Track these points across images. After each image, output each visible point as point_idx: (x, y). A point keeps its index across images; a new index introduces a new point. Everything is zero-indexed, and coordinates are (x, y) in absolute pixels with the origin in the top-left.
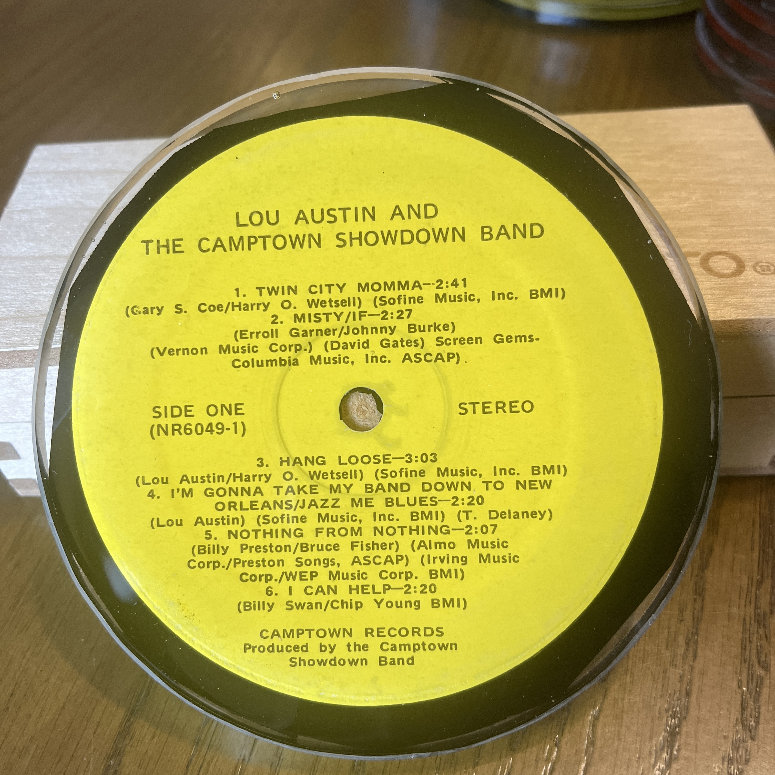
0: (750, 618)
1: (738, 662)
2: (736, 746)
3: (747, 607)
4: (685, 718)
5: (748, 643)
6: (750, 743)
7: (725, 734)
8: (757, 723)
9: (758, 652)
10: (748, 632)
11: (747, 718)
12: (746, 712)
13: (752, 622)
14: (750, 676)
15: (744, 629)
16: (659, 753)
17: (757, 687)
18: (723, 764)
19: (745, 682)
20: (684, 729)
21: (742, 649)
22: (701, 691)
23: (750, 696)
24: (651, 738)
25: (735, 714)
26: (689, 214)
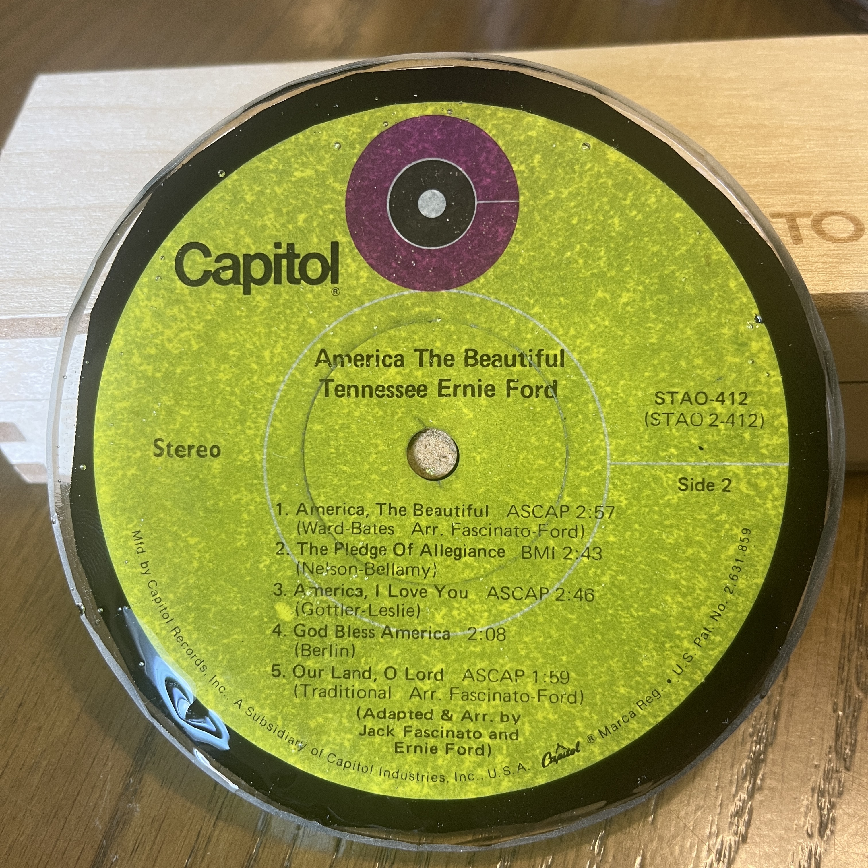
0: (851, 634)
1: (835, 683)
2: (827, 778)
3: (847, 623)
4: (771, 744)
5: (846, 662)
6: (844, 775)
7: (816, 763)
8: (853, 751)
9: (857, 673)
10: (847, 650)
11: (841, 745)
12: (840, 739)
13: (852, 639)
14: (848, 699)
15: (843, 647)
16: (741, 782)
17: (854, 711)
18: (812, 796)
19: (841, 705)
20: (770, 757)
21: (839, 668)
22: (791, 715)
23: (847, 721)
24: (732, 766)
25: (828, 741)
26: (801, 165)
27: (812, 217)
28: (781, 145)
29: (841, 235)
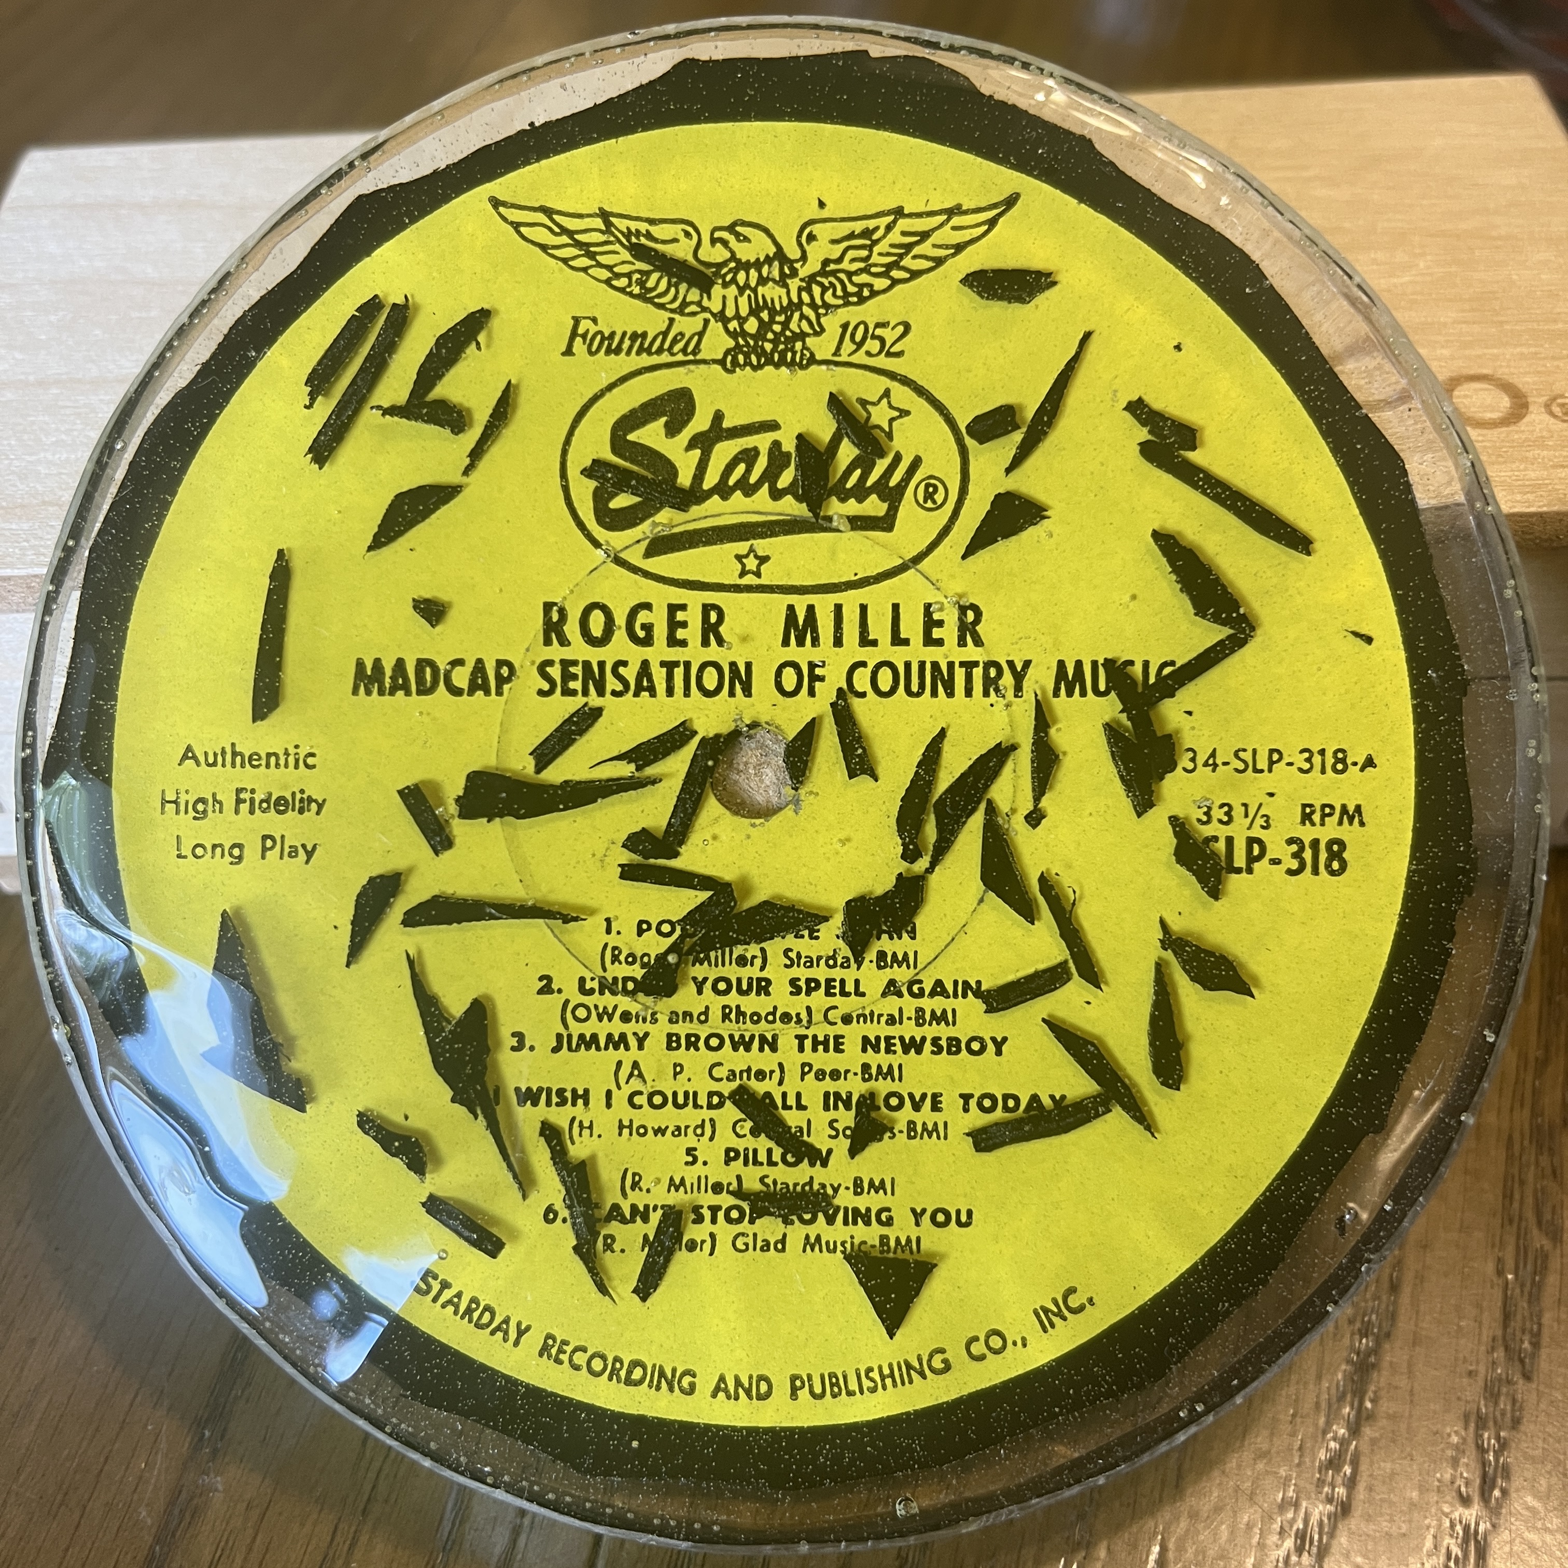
0: (1522, 1135)
1: (1496, 1222)
2: (1491, 1392)
3: (1516, 1115)
4: (1388, 1335)
5: (1516, 1186)
6: (1521, 1388)
7: (1470, 1368)
8: (1536, 1345)
9: (1537, 1205)
10: (1517, 1163)
11: (1514, 1334)
12: (1512, 1324)
13: (1526, 1143)
14: (1522, 1251)
15: (1510, 1158)
16: (1335, 1406)
17: (1535, 1273)
18: (1466, 1429)
19: (1510, 1263)
20: (1387, 1359)
21: (1504, 1197)
22: (1422, 1282)
23: (1522, 1291)
24: (1319, 1377)
25: (1490, 1328)
29: (1488, 415)
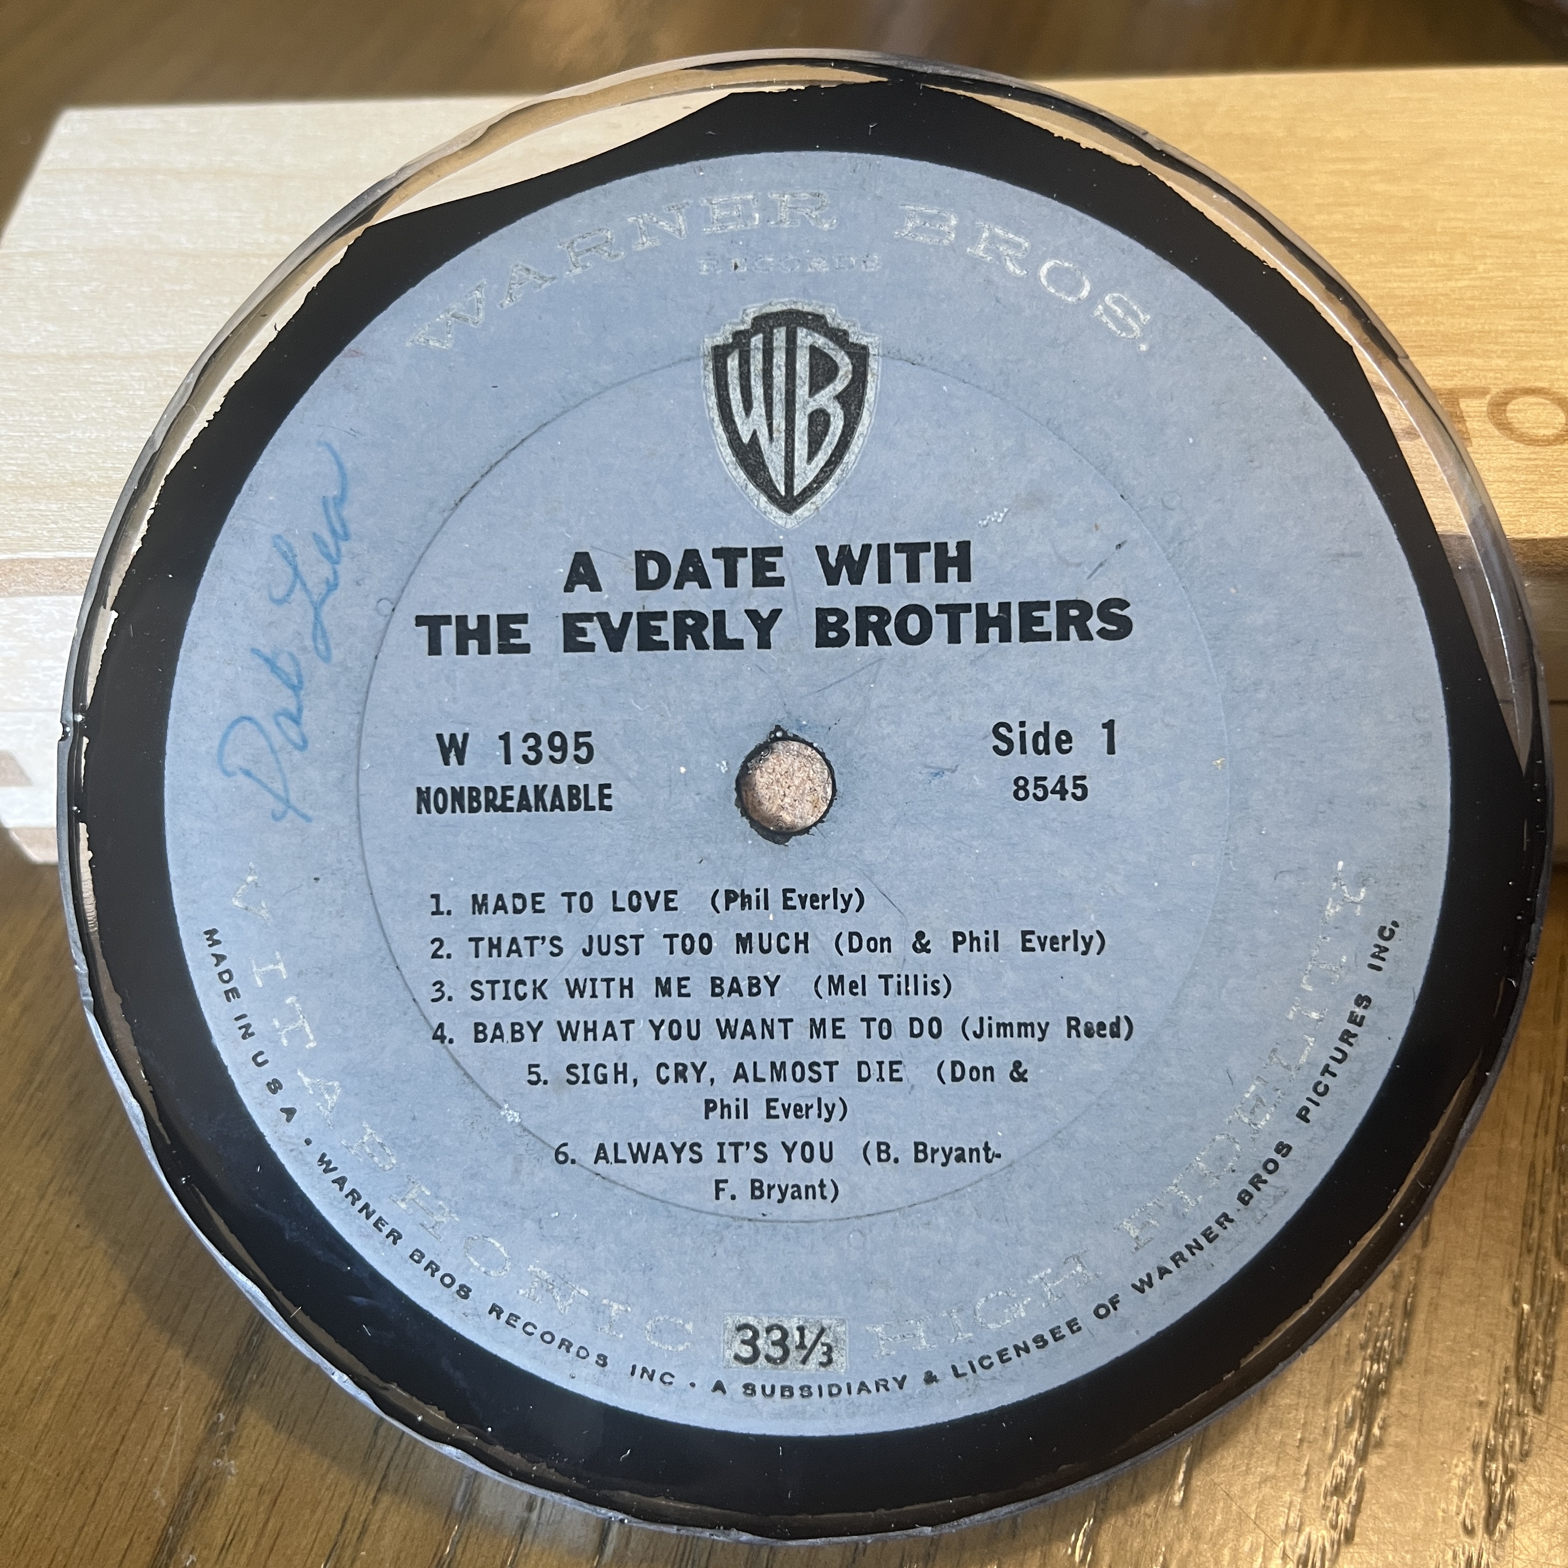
0: (1545, 1161)
1: (1516, 1251)
2: (1501, 1426)
3: (1539, 1142)
4: (1400, 1362)
5: (1537, 1212)
6: (1531, 1421)
7: (1482, 1398)
8: (1548, 1377)
9: (1557, 1235)
10: (1538, 1191)
11: (1527, 1365)
12: (1526, 1355)
13: (1548, 1171)
14: (1539, 1281)
15: (1531, 1186)
16: (1343, 1432)
17: (1551, 1304)
18: (1474, 1460)
19: (1526, 1293)
20: (1397, 1387)
21: (1524, 1225)
22: (1436, 1309)
23: (1537, 1323)
24: (1328, 1402)
25: (1503, 1358)
26: (1470, 302)
27: (1488, 397)
28: (1433, 264)
29: (1542, 432)
